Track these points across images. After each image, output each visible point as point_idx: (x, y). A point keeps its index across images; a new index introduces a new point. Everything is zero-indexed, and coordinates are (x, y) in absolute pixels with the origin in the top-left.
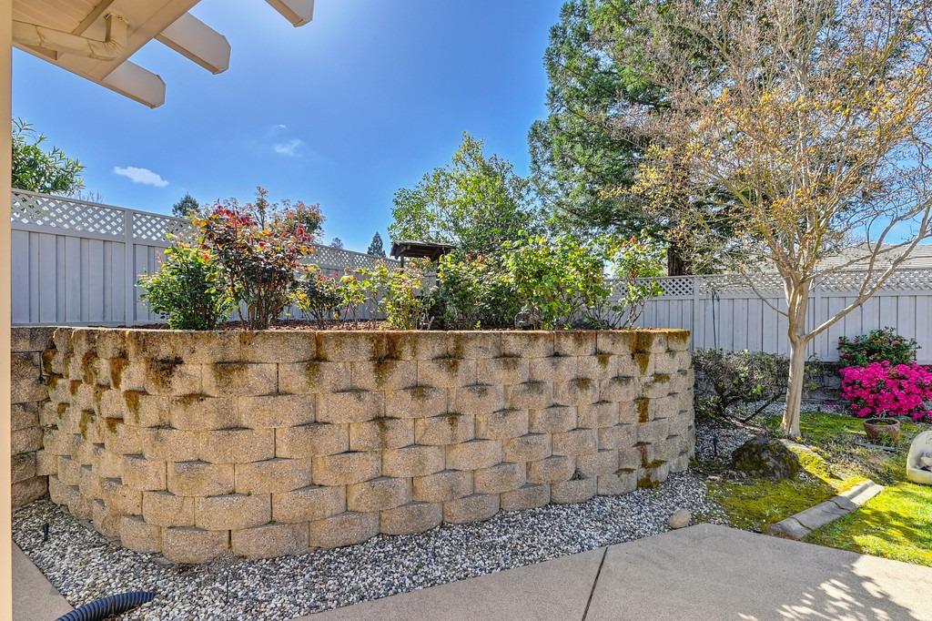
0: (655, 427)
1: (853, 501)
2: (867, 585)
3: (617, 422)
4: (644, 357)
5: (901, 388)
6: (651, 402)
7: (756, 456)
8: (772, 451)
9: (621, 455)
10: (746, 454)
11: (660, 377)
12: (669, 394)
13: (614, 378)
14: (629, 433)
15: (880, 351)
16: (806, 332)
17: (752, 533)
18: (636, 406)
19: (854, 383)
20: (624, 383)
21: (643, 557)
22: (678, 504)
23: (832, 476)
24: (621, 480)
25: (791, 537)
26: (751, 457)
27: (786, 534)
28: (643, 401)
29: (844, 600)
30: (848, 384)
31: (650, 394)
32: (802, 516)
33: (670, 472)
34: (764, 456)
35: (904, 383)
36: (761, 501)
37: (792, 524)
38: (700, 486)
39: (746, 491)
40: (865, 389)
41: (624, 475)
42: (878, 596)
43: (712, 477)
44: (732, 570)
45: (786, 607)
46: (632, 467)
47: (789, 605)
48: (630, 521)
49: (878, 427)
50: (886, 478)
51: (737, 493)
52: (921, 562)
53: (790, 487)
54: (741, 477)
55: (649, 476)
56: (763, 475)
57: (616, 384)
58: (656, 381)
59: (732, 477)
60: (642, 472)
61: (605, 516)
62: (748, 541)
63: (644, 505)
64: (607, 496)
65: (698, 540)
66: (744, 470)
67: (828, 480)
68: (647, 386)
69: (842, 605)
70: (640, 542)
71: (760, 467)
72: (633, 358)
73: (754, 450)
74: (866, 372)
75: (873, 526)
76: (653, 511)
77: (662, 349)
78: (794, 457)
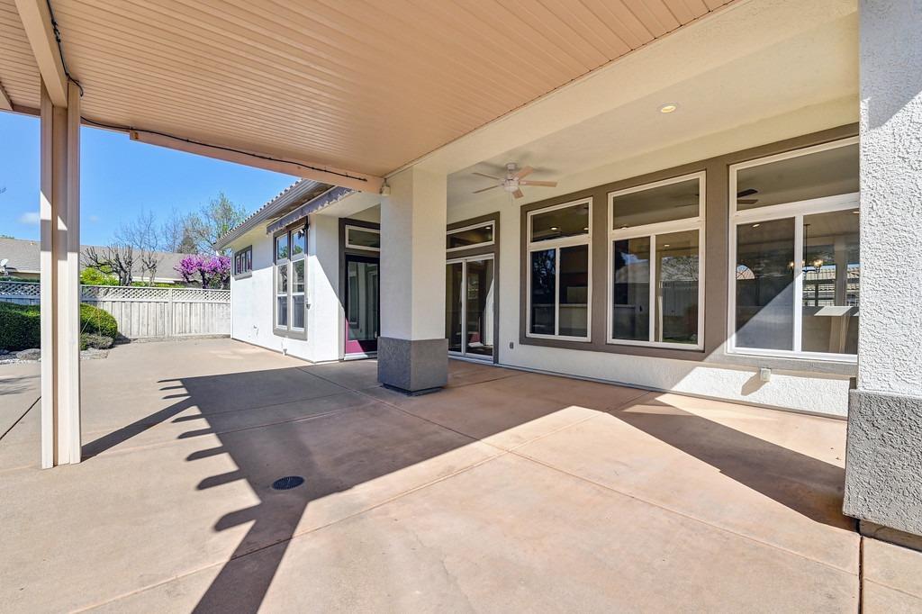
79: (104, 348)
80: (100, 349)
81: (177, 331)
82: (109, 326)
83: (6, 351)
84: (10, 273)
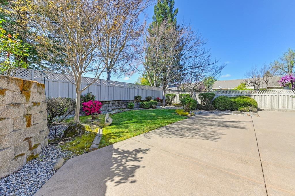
0: (34, 129)
1: (100, 134)
2: (119, 150)
3: (12, 130)
4: (28, 93)
5: (96, 106)
6: (32, 116)
7: (73, 130)
8: (78, 127)
9: (16, 148)
10: (70, 131)
11: (36, 104)
12: (40, 112)
13: (9, 104)
14: (21, 134)
15: (90, 98)
16: (81, 90)
17: (85, 154)
18: (25, 119)
19: (86, 106)
20: (17, 107)
21: (53, 191)
22: (52, 159)
23: (92, 130)
24: (18, 162)
25: (96, 149)
26: (71, 131)
27: (94, 149)
28: (28, 116)
29: (119, 157)
30: (84, 107)
31: (31, 112)
32: (94, 142)
33: (41, 148)
34: (76, 129)
35: (96, 105)
36: (81, 143)
37: (94, 145)
38: (57, 148)
39: (74, 143)
40: (89, 108)
41: (19, 159)
42: (122, 151)
43: (60, 143)
44: (89, 169)
45: (112, 168)
46: (23, 152)
47: (112, 167)
48: (33, 179)
49: (95, 116)
50: (101, 127)
51: (72, 145)
52: (121, 140)
53: (85, 136)
54: (70, 139)
55: (33, 153)
56: (77, 135)
57: (12, 107)
58: (34, 105)
59: (67, 140)
60: (29, 153)
61: (15, 187)
62: (87, 157)
63: (35, 168)
64: (9, 175)
65: (71, 166)
66: (70, 136)
67: (92, 131)
68: (30, 108)
69: (120, 158)
70: (46, 185)
71: (75, 133)
72: (21, 93)
73: (72, 128)
74: (88, 103)
75: (109, 137)
76: (42, 168)
77: (36, 90)
78: (84, 127)
79: (255, 112)
80: (253, 112)
81: (281, 107)
82: (255, 104)
83: (227, 110)
84: (221, 89)
